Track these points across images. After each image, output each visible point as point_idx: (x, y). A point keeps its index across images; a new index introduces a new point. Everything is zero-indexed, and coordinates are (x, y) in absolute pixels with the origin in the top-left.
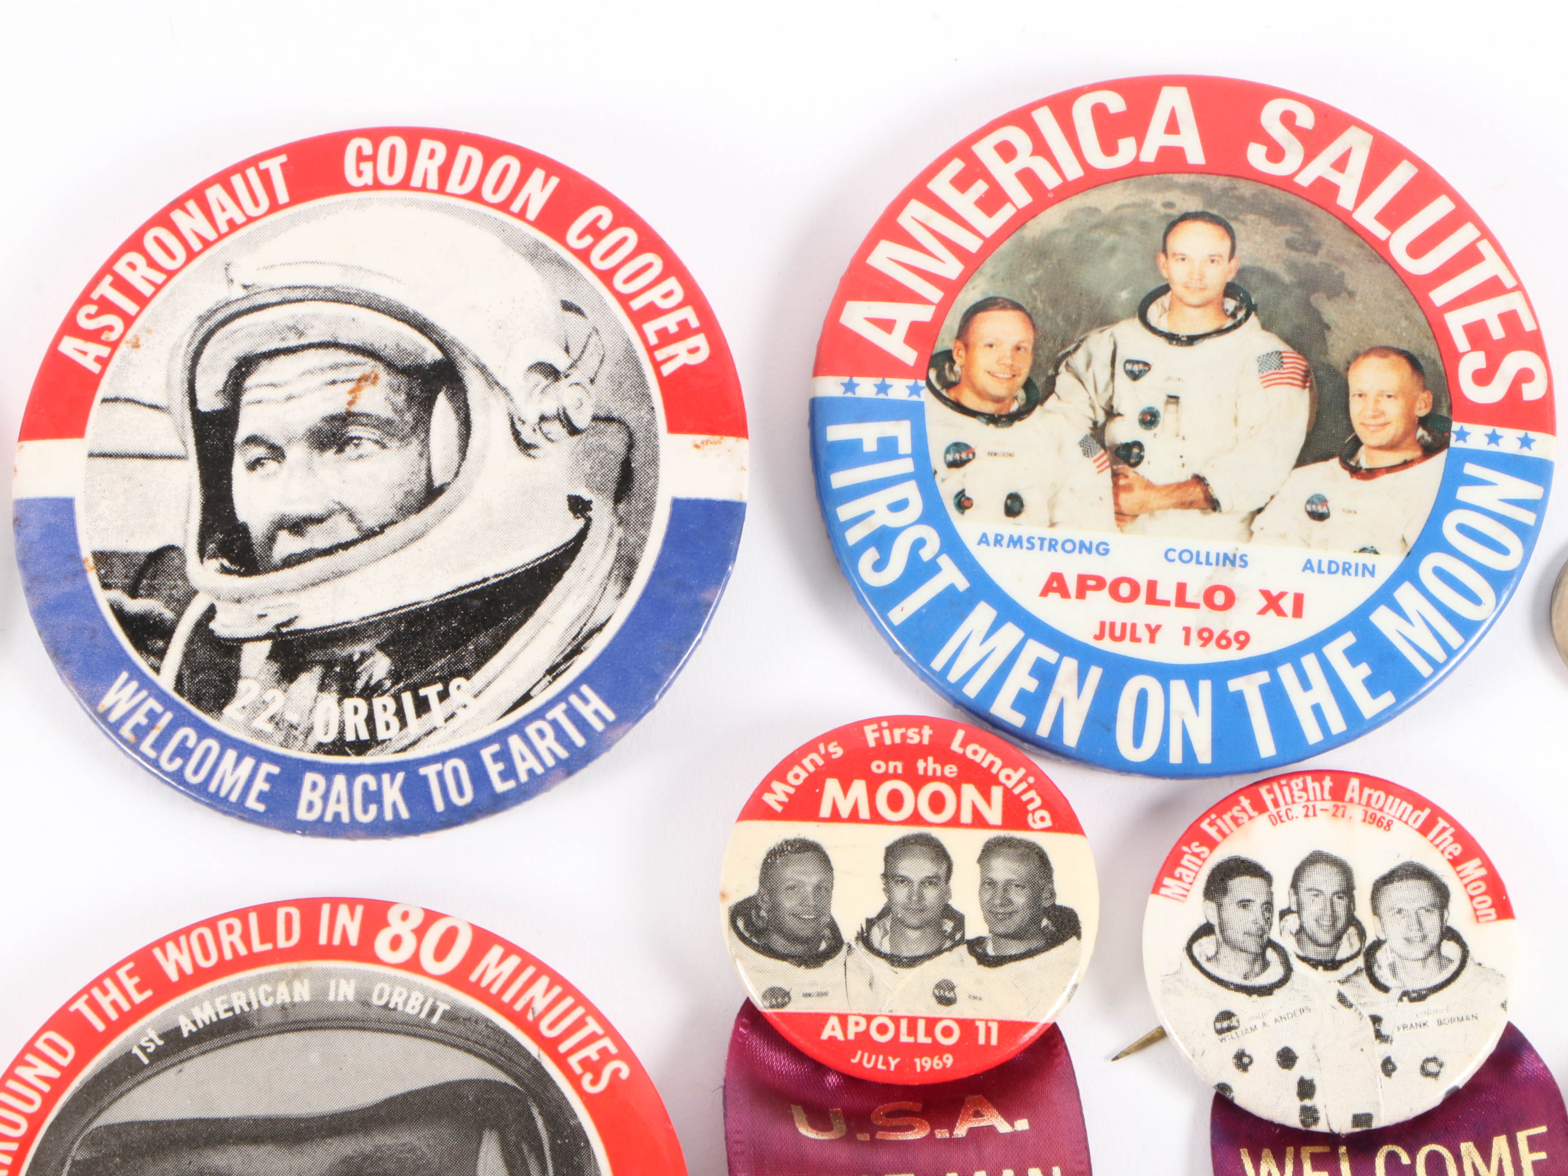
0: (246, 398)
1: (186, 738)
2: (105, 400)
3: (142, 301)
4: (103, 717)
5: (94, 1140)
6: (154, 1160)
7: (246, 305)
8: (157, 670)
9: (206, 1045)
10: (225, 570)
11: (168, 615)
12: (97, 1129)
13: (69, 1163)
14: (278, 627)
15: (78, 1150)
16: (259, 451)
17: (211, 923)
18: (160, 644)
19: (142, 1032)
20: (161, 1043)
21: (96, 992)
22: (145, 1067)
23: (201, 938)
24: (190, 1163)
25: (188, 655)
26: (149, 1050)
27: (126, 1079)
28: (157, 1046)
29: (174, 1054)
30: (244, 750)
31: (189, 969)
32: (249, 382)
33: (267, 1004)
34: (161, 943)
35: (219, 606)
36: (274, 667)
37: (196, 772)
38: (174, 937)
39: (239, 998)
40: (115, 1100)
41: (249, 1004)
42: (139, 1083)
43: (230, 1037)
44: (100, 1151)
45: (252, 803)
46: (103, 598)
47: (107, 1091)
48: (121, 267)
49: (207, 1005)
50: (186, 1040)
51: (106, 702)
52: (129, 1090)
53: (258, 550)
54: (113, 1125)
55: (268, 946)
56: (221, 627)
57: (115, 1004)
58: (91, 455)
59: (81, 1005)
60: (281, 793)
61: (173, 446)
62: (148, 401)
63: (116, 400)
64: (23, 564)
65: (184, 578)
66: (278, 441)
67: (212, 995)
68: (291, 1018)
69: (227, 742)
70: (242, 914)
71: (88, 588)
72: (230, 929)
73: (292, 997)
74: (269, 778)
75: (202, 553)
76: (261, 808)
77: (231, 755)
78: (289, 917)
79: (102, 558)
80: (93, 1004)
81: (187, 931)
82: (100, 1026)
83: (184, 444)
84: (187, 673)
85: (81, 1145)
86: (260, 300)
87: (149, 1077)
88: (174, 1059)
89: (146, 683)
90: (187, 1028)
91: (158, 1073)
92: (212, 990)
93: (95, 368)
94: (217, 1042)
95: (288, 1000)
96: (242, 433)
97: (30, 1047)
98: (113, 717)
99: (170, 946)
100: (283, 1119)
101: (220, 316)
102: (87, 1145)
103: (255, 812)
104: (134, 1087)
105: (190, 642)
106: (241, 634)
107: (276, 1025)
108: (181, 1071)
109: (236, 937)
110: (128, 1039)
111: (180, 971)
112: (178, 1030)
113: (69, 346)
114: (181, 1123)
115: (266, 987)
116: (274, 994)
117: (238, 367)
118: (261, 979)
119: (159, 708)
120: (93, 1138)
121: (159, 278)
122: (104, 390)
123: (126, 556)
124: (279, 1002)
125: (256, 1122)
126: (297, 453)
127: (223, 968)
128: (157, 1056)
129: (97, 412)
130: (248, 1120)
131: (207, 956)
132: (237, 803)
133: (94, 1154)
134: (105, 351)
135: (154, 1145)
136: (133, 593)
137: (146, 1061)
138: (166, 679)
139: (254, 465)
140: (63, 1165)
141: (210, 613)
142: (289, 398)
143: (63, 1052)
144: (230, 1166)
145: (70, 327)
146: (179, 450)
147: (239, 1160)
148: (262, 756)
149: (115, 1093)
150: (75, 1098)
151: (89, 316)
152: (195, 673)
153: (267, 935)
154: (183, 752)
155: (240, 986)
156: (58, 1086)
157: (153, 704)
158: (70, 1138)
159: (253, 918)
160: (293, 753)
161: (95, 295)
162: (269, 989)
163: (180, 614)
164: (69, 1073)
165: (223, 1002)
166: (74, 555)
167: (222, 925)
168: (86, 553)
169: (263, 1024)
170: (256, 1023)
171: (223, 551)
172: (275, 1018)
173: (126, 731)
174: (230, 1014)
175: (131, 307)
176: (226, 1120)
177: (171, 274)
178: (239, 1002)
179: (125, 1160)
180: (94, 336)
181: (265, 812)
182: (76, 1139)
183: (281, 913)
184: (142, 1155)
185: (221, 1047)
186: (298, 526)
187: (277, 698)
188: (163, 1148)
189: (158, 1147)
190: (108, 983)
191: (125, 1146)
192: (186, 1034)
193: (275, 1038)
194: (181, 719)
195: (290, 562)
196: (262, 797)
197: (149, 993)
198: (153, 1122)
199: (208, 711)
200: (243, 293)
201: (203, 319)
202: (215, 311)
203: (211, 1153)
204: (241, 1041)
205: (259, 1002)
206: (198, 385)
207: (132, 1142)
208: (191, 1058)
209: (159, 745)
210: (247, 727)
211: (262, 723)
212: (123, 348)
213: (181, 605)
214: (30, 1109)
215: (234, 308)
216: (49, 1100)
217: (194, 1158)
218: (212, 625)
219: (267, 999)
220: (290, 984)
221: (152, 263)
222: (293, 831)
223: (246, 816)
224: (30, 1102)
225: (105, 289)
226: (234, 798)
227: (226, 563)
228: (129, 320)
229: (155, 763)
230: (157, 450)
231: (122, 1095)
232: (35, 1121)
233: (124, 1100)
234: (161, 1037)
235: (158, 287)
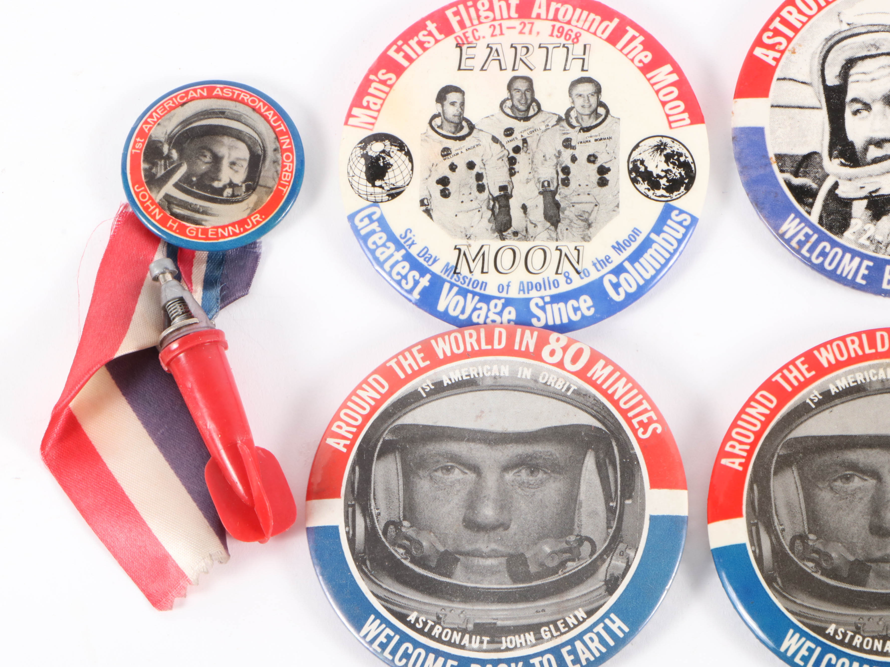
0: (850, 79)
1: (825, 247)
2: (779, 79)
3: (796, 30)
4: (782, 236)
5: (789, 445)
6: (819, 455)
7: (849, 33)
8: (809, 213)
9: (844, 399)
10: (842, 164)
11: (814, 186)
12: (790, 439)
13: (776, 456)
14: (871, 193)
15: (780, 449)
16: (858, 106)
17: (843, 339)
18: (811, 200)
19: (811, 392)
20: (821, 397)
21: (785, 372)
22: (812, 409)
23: (838, 346)
24: (838, 457)
25: (825, 206)
26: (815, 401)
27: (804, 415)
28: (819, 399)
29: (828, 403)
30: (855, 253)
31: (833, 361)
32: (852, 71)
33: (874, 379)
34: (818, 348)
35: (840, 182)
36: (869, 213)
37: (830, 264)
38: (824, 345)
39: (860, 376)
40: (799, 425)
41: (865, 379)
42: (811, 417)
43: (856, 395)
44: (792, 451)
45: (859, 280)
46: (781, 177)
47: (794, 421)
48: (784, 13)
49: (843, 379)
50: (834, 396)
51: (784, 228)
52: (805, 420)
53: (859, 155)
54: (798, 437)
55: (873, 351)
56: (842, 192)
57: (796, 378)
58: (772, 106)
59: (778, 378)
60: (874, 275)
61: (814, 102)
62: (801, 80)
63: (784, 79)
64: (739, 159)
65: (822, 168)
66: (868, 101)
67: (846, 374)
68: (887, 386)
69: (846, 249)
70: (858, 335)
71: (772, 172)
72: (853, 342)
73: (886, 376)
74: (868, 268)
75: (831, 156)
76: (864, 282)
77: (848, 256)
78: (882, 337)
79: (779, 157)
80: (784, 377)
81: (831, 342)
82: (789, 389)
83: (820, 101)
84: (824, 215)
85: (782, 447)
86: (856, 31)
87: (816, 414)
88: (828, 405)
89: (803, 220)
90: (834, 391)
91: (820, 412)
92: (846, 372)
93: (773, 63)
94: (849, 398)
95: (884, 377)
96: (849, 97)
97: (752, 398)
98: (787, 236)
99: (822, 350)
100: (884, 436)
101: (836, 39)
102: (785, 448)
103: (861, 285)
104: (808, 419)
105: (826, 200)
106: (852, 196)
107: (879, 390)
108: (831, 411)
109: (856, 346)
110: (804, 395)
111: (829, 362)
112: (829, 391)
113: (759, 52)
114: (832, 437)
115: (872, 371)
116: (877, 374)
117: (846, 64)
118: (870, 367)
119: (811, 232)
120: (788, 444)
121: (804, 19)
122: (778, 74)
123: (792, 157)
124: (880, 378)
125: (871, 437)
126: (878, 107)
127: (850, 361)
128: (819, 404)
129: (775, 85)
130: (867, 436)
131: (842, 355)
132: (851, 280)
133: (789, 452)
134: (778, 55)
135: (819, 448)
136: (796, 175)
137: (813, 406)
138: (814, 217)
139: (856, 113)
140: (773, 456)
141: (836, 185)
142: (873, 80)
143: (771, 401)
144: (858, 459)
145: (759, 42)
146: (818, 105)
147: (863, 456)
148: (864, 257)
149: (799, 422)
150: (778, 424)
151: (769, 37)
152: (829, 215)
153: (872, 344)
154: (823, 254)
155: (860, 370)
156: (769, 418)
157: (807, 230)
158: (776, 443)
159: (864, 337)
160: (880, 256)
161: (771, 27)
162: (875, 372)
163: (820, 186)
164: (774, 411)
165: (851, 378)
166: (765, 155)
167: (848, 340)
168: (771, 154)
169: (872, 389)
170: (869, 389)
171: (841, 155)
172: (879, 386)
173: (794, 243)
174: (855, 384)
175: (790, 33)
176: (855, 436)
177: (810, 17)
178: (860, 378)
179: (805, 455)
180: (772, 47)
181: (866, 284)
182: (779, 444)
183: (878, 334)
184: (814, 453)
185: (852, 400)
186: (879, 143)
187: (871, 228)
188: (824, 449)
189: (822, 449)
190: (791, 367)
191: (805, 448)
192: (833, 393)
193: (879, 396)
194: (822, 238)
195: (876, 161)
196: (864, 277)
197: (813, 373)
198: (818, 436)
199: (836, 234)
200: (848, 27)
201: (827, 40)
202: (833, 36)
203: (848, 452)
204: (861, 397)
205: (870, 378)
206: (826, 72)
207: (808, 446)
208: (836, 405)
209: (811, 250)
210: (856, 242)
211: (863, 240)
212: (787, 54)
213: (821, 180)
214: (756, 429)
215: (843, 35)
216: (765, 425)
217: (840, 454)
218: (837, 192)
219: (874, 377)
220: (885, 369)
221: (800, 12)
222: (880, 294)
223: (856, 286)
224: (755, 425)
225: (776, 24)
226: (850, 277)
227: (843, 161)
228: (789, 40)
229: (809, 260)
230: (806, 104)
231: (802, 423)
232: (758, 435)
233: (803, 425)
234: (821, 394)
235: (804, 24)
